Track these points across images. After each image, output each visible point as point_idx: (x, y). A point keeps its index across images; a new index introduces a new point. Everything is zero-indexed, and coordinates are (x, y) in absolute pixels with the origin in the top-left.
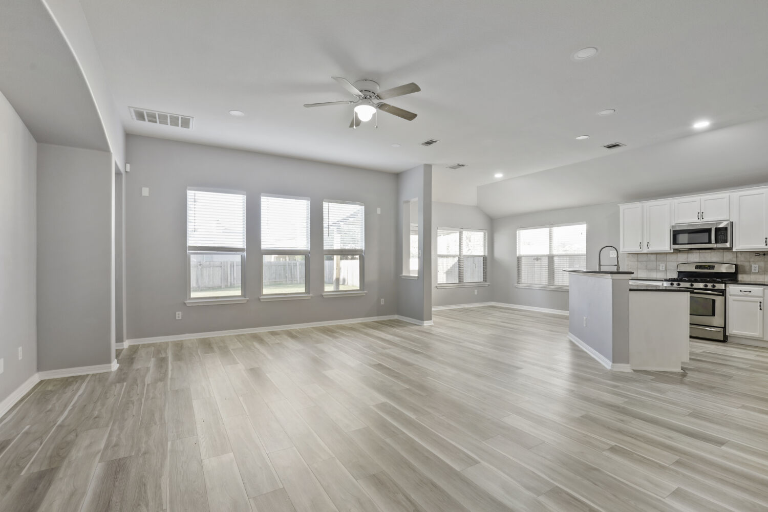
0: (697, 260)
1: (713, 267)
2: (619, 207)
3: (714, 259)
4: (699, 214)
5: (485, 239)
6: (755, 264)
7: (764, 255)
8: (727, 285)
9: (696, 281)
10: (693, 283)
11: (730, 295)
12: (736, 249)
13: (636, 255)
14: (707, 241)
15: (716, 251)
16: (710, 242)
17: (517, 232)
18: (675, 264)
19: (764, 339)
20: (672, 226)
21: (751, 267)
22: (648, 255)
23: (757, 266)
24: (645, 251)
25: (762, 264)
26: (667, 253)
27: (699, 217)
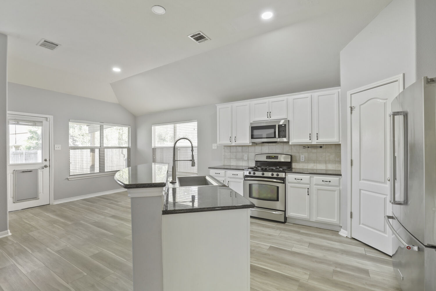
0: (267, 152)
1: (276, 157)
2: (216, 107)
3: (278, 151)
4: (268, 113)
5: (129, 133)
6: (302, 155)
7: (308, 147)
8: (286, 173)
9: (266, 170)
10: (264, 173)
11: (289, 183)
12: (292, 143)
13: (229, 148)
14: (273, 136)
15: (279, 144)
16: (275, 137)
17: (153, 128)
18: (253, 154)
19: (311, 220)
20: (251, 123)
21: (300, 156)
22: (237, 147)
23: (304, 156)
24: (234, 144)
25: (306, 155)
26: (248, 146)
27: (268, 116)
